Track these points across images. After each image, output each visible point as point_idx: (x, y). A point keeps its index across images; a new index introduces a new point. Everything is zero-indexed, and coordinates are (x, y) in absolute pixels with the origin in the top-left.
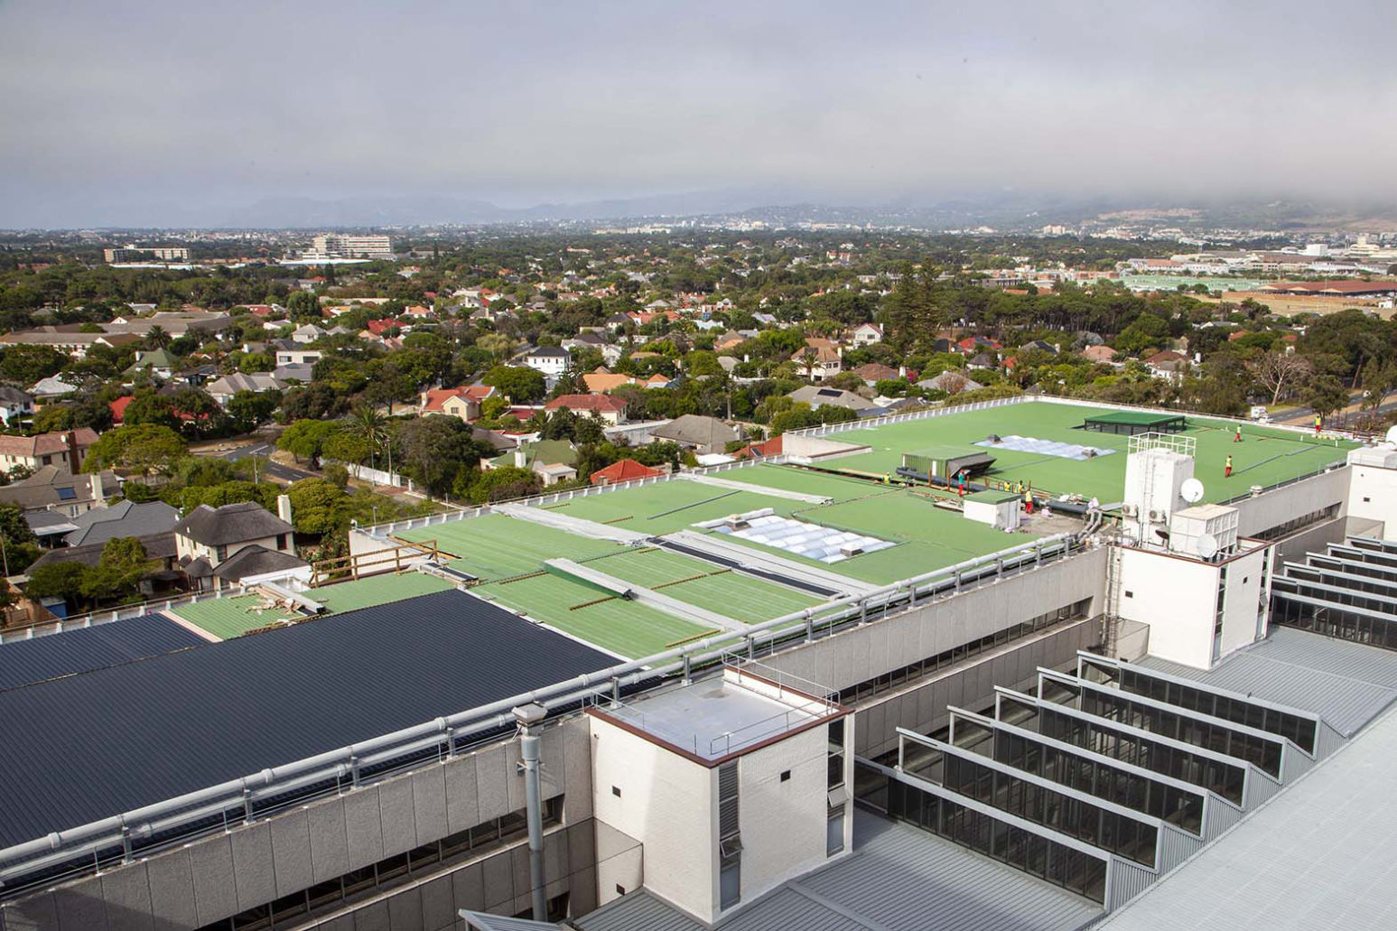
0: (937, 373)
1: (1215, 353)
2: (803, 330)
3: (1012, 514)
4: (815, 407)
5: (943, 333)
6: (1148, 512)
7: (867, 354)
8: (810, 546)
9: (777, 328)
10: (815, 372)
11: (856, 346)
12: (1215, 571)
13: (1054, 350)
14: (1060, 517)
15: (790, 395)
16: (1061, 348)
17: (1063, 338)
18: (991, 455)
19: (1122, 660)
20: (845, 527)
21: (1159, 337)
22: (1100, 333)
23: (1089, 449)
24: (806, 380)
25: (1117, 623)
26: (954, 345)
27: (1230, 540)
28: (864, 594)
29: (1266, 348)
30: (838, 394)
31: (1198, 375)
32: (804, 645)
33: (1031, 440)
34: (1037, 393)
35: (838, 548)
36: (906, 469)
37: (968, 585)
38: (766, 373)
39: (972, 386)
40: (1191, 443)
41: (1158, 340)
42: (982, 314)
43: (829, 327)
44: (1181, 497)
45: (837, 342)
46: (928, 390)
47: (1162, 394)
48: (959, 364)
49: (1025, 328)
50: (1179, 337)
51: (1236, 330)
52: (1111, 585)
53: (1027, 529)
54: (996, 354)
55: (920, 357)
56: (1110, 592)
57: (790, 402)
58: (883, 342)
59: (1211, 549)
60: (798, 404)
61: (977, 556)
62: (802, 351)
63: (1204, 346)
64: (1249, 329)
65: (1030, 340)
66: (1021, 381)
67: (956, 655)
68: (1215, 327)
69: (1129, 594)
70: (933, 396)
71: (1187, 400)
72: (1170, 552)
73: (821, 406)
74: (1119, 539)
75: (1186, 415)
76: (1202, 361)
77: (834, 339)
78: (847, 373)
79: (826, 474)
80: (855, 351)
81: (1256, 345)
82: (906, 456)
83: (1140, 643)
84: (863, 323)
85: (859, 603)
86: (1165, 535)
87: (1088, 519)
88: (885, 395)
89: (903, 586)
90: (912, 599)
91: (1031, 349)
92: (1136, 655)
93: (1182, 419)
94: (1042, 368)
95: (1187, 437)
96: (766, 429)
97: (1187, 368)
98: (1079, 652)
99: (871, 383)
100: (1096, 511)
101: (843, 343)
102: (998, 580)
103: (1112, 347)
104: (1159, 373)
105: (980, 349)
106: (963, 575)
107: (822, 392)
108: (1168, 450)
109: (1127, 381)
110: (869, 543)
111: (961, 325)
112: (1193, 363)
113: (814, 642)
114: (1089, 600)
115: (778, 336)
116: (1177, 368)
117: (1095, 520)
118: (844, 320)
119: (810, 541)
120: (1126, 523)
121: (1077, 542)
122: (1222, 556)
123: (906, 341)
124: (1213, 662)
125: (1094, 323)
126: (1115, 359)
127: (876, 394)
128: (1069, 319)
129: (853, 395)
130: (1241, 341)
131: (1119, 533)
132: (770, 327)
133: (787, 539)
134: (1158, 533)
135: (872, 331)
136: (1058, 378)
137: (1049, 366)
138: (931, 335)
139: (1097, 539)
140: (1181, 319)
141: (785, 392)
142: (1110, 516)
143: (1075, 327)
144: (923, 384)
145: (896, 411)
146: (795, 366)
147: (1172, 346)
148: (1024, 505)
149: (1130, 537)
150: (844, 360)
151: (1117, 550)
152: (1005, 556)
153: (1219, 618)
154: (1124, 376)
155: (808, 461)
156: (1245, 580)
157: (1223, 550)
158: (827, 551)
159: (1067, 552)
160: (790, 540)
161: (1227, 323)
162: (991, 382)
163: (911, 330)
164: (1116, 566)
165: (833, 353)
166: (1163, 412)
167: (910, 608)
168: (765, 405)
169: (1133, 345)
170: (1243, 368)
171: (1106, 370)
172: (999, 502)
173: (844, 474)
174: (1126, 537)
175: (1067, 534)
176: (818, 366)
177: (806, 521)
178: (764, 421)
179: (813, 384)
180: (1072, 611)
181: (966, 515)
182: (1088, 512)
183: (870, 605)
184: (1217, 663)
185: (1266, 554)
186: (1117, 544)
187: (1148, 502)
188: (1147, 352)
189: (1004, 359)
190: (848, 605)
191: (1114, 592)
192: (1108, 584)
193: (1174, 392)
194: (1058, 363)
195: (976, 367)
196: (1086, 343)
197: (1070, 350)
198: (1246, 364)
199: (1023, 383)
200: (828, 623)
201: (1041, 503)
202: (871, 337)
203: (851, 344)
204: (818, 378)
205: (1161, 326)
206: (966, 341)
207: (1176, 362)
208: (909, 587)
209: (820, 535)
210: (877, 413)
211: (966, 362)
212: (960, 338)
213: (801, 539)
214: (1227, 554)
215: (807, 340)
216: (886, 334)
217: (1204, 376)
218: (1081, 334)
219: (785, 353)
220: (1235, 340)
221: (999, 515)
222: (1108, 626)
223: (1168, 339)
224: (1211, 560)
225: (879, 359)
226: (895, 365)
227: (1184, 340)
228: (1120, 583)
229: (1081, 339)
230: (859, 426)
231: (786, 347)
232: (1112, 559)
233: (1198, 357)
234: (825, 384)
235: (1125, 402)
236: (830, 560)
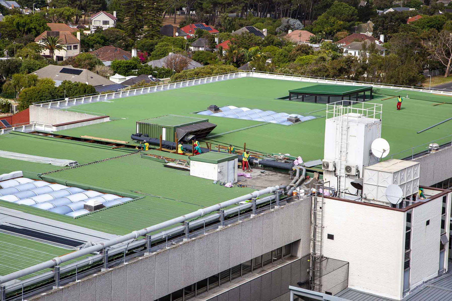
0: (164, 54)
1: (395, 34)
2: (45, 16)
3: (231, 171)
4: (58, 84)
5: (168, 20)
6: (344, 167)
7: (102, 38)
8: (57, 203)
9: (21, 13)
10: (57, 53)
11: (93, 30)
12: (402, 216)
13: (261, 34)
14: (271, 173)
15: (35, 73)
16: (268, 32)
17: (269, 24)
18: (212, 122)
19: (327, 293)
20: (87, 186)
21: (349, 21)
22: (300, 19)
23: (294, 115)
24: (49, 60)
25: (321, 261)
26: (178, 30)
27: (414, 189)
28: (106, 243)
29: (439, 28)
30: (78, 73)
31: (382, 53)
32: (52, 291)
33: (245, 109)
34: (248, 70)
35: (82, 204)
36: (140, 135)
37: (196, 233)
38: (12, 53)
39: (194, 65)
40: (378, 109)
41: (348, 24)
42: (202, 4)
43: (68, 13)
44: (371, 154)
45: (76, 27)
46: (156, 69)
47: (352, 70)
48: (183, 47)
49: (238, 16)
50: (365, 21)
51: (413, 14)
52: (315, 229)
53: (243, 184)
54: (213, 37)
55: (149, 41)
56: (314, 236)
57: (35, 80)
58: (116, 27)
59: (397, 196)
60: (43, 81)
61: (203, 207)
62: (45, 34)
63: (387, 29)
64: (424, 13)
65: (242, 26)
66: (235, 60)
67: (186, 294)
68: (396, 12)
69: (331, 237)
70: (161, 74)
71: (374, 74)
72: (363, 201)
73: (64, 83)
74: (321, 190)
75: (374, 86)
76: (386, 41)
77: (73, 24)
78: (85, 54)
79: (70, 141)
80: (92, 35)
81: (431, 27)
82: (140, 124)
83: (342, 278)
84: (98, 11)
85: (101, 251)
86: (358, 186)
87: (294, 175)
88: (119, 74)
89: (140, 235)
90: (148, 246)
91: (243, 34)
92: (338, 289)
93: (371, 89)
94: (253, 49)
95: (375, 104)
96: (14, 103)
97: (373, 49)
98: (291, 287)
99: (108, 63)
100: (301, 167)
101: (81, 28)
102: (220, 227)
103: (311, 31)
104: (349, 52)
105: (200, 34)
106: (190, 224)
107: (64, 71)
108: (359, 115)
109: (323, 59)
110: (110, 199)
111: (183, 13)
112: (377, 42)
113: (61, 287)
114: (297, 243)
115: (22, 21)
116: (364, 48)
117: (300, 175)
118: (81, 8)
119: (55, 199)
120: (326, 177)
121: (286, 194)
122: (407, 203)
123: (136, 27)
124: (404, 293)
125: (296, 10)
126: (313, 41)
127: (112, 72)
128: (274, 7)
129: (91, 74)
130: (417, 23)
131: (321, 185)
132: (14, 11)
133: (35, 198)
134: (353, 184)
135: (107, 18)
136: (266, 58)
137: (257, 47)
138: (157, 21)
139: (302, 191)
140: (367, 7)
141: (31, 70)
142: (313, 172)
143: (279, 14)
144: (152, 64)
145: (130, 87)
146: (39, 48)
147: (360, 29)
148: (240, 164)
149: (330, 189)
150: (82, 42)
151: (319, 199)
152: (226, 207)
153: (407, 256)
154: (320, 55)
155: (54, 129)
156: (428, 223)
157: (408, 198)
158: (72, 206)
159: (278, 202)
160: (38, 199)
161: (405, 9)
162: (209, 62)
163: (140, 17)
164: (319, 213)
165: (72, 36)
166: (354, 84)
167: (146, 254)
168: (12, 81)
169: (328, 28)
170: (420, 46)
171: (306, 50)
172: (219, 162)
173: (86, 140)
174: (327, 188)
175: (278, 187)
176: (59, 48)
177: (53, 182)
178: (11, 96)
179: (55, 64)
180: (284, 252)
181: (192, 173)
182: (294, 168)
183: (111, 252)
184: (408, 294)
185: (444, 200)
186: (319, 194)
187: (343, 158)
188: (340, 34)
189: (220, 42)
190: (92, 253)
191: (318, 235)
192: (312, 228)
193: (362, 67)
194: (266, 45)
195: (196, 49)
196: (288, 28)
197: (276, 34)
198: (422, 42)
199: (237, 62)
200: (74, 270)
201: (255, 161)
202: (106, 23)
203: (89, 29)
204: (60, 58)
205: (351, 12)
206: (188, 27)
207: (363, 42)
208: (145, 235)
209: (66, 193)
210: (114, 88)
211: (188, 45)
212: (183, 25)
213: (49, 197)
214: (411, 201)
215: (49, 25)
216: (119, 20)
217: (387, 54)
218: (284, 20)
219: (29, 36)
220: (412, 23)
221: (220, 172)
222: (314, 265)
223: (356, 23)
224: (398, 206)
225: (113, 42)
226: (128, 48)
227: (370, 24)
228: (322, 227)
229: (285, 24)
230: (98, 99)
231: (29, 30)
232: (315, 207)
233: (382, 38)
234: (66, 63)
235: (322, 77)
236: (75, 214)
